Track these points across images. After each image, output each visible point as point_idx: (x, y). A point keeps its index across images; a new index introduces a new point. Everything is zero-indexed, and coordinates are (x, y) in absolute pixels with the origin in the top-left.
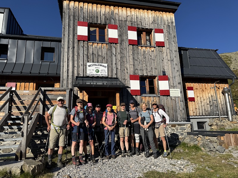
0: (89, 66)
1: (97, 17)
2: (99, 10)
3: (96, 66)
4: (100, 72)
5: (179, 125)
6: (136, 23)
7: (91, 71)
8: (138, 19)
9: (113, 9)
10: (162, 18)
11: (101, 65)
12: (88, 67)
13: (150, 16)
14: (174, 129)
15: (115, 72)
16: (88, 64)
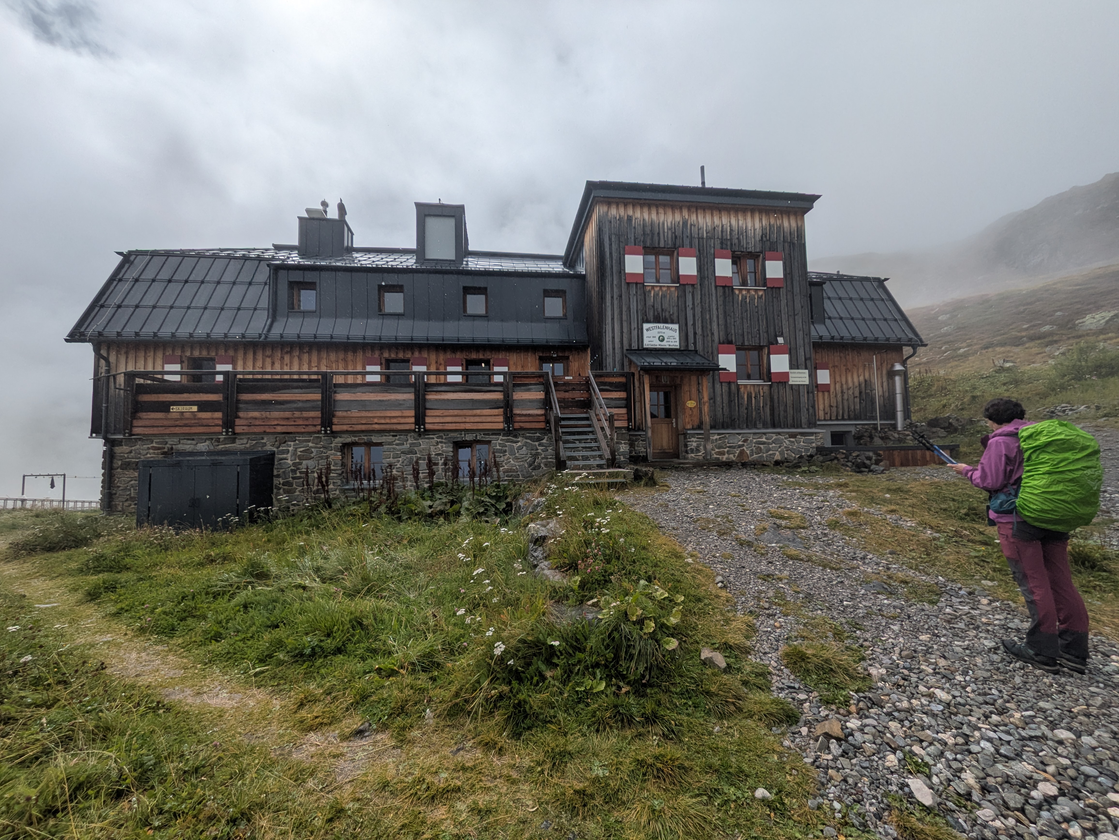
0: (647, 330)
1: (659, 234)
2: (662, 217)
3: (660, 330)
4: (666, 340)
5: (803, 434)
6: (729, 243)
7: (652, 339)
8: (734, 233)
9: (687, 217)
10: (780, 227)
11: (667, 328)
12: (645, 331)
13: (757, 225)
14: (793, 442)
15: (691, 340)
16: (646, 326)
